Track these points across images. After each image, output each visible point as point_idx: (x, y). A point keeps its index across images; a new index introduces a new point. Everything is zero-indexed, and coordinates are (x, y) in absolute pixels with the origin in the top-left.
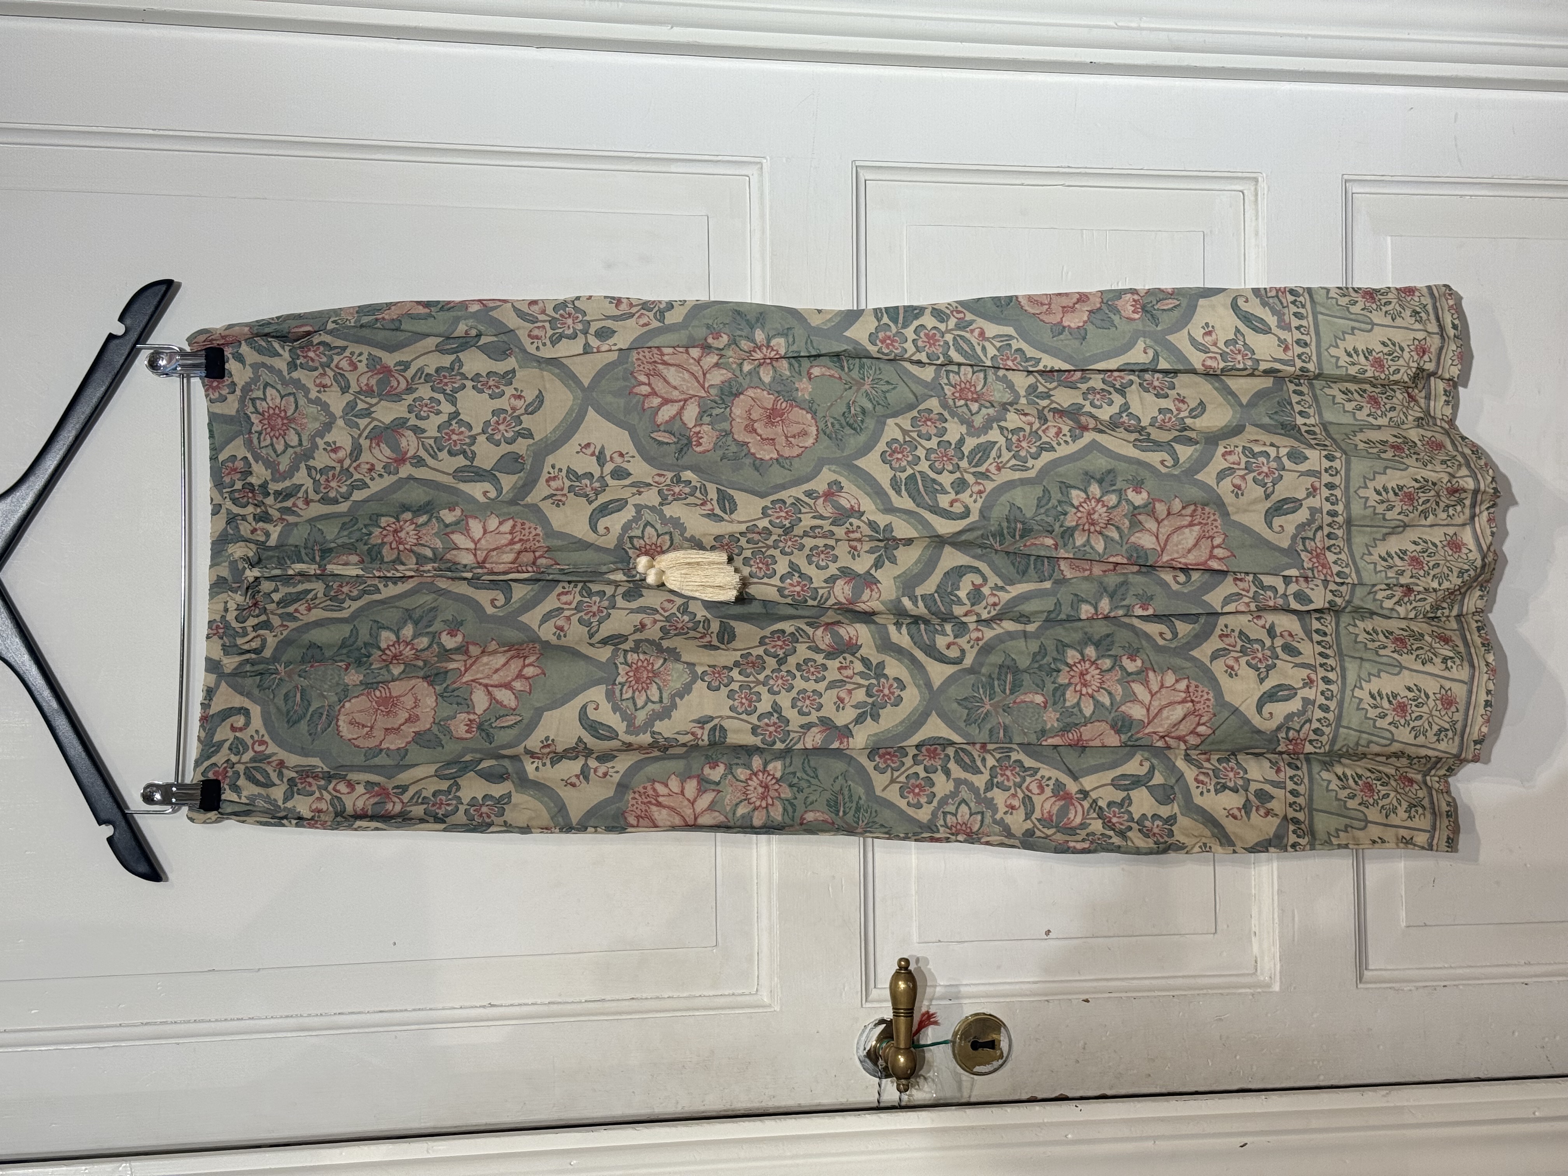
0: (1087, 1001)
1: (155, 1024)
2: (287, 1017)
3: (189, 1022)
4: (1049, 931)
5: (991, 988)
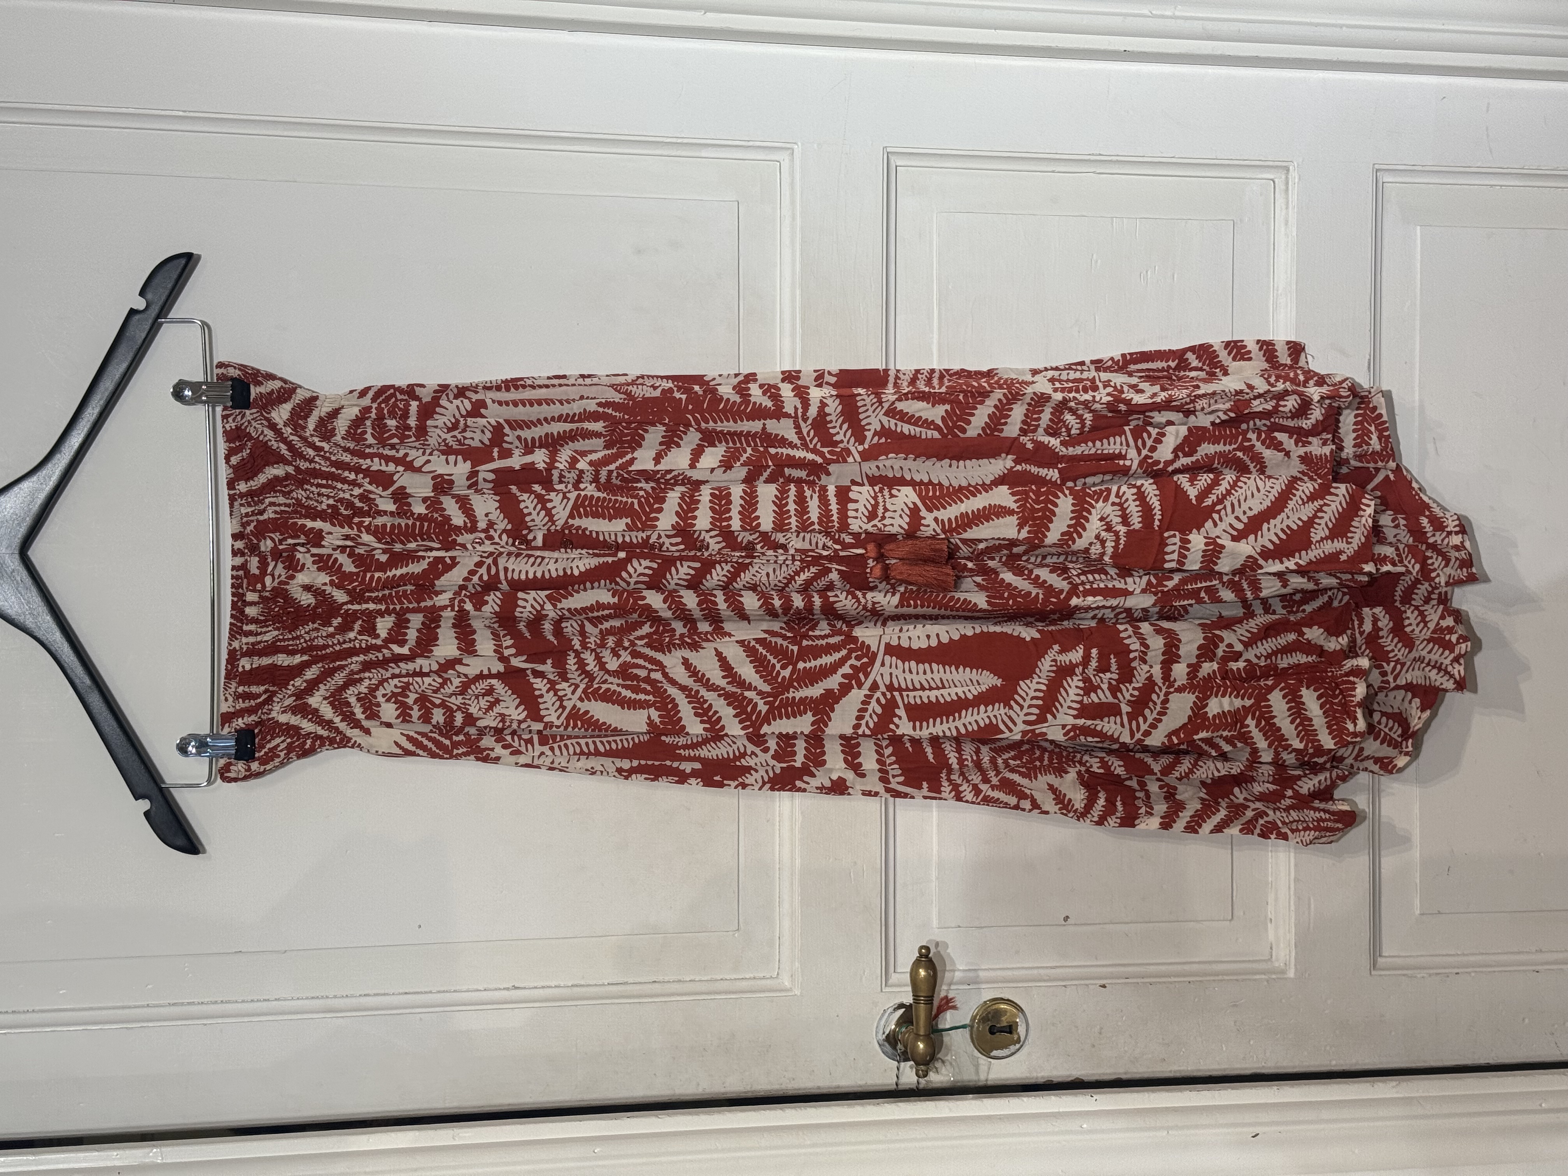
0: (1104, 986)
1: (182, 1004)
3: (216, 1002)
4: (1068, 917)
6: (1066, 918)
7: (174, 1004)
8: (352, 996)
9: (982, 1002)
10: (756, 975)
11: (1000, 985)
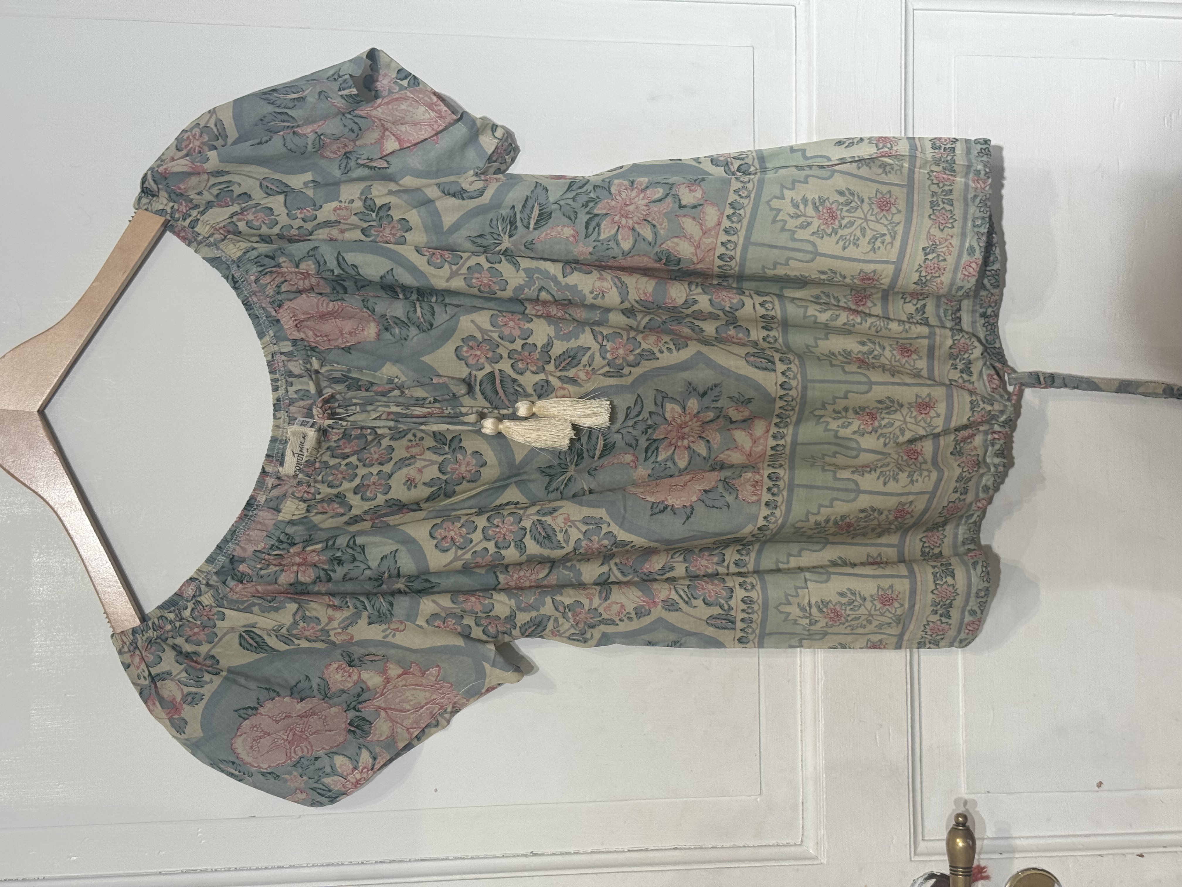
0: (1141, 856)
1: (195, 872)
2: (328, 865)
3: (229, 870)
4: (1101, 783)
5: (1041, 842)
6: (1100, 784)
7: (188, 872)
8: (368, 863)
9: (1014, 872)
10: (781, 842)
11: (1035, 854)
